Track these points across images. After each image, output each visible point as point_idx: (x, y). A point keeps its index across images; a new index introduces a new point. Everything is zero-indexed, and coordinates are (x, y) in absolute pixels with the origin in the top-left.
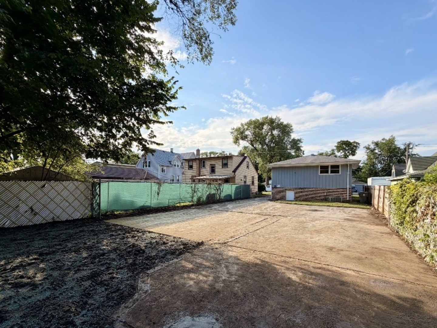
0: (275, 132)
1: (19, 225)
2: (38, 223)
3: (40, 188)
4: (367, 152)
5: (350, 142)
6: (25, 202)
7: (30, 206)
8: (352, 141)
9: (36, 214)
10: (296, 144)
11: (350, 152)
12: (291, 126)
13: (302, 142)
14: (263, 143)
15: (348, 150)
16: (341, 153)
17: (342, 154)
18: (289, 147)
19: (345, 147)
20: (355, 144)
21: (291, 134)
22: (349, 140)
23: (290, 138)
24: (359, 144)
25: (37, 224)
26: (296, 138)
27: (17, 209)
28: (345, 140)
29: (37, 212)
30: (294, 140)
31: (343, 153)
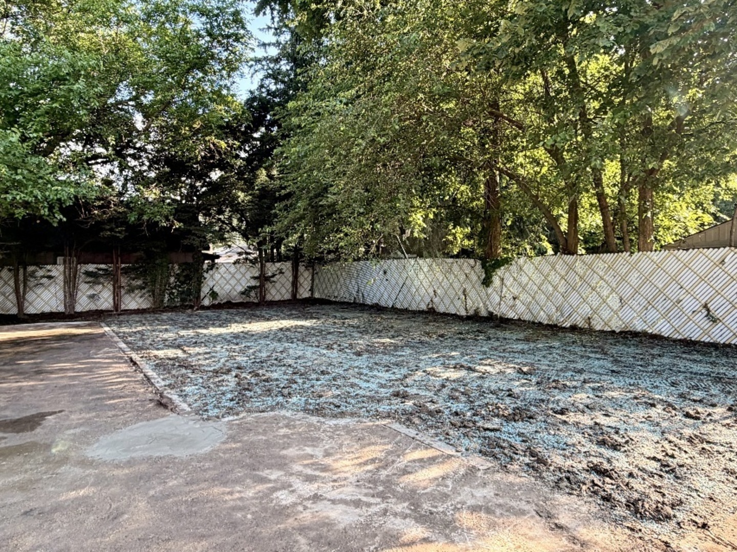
1: (686, 336)
2: (722, 342)
3: (717, 263)
6: (692, 293)
7: (703, 302)
9: (714, 320)
25: (719, 344)
27: (679, 305)
29: (718, 316)
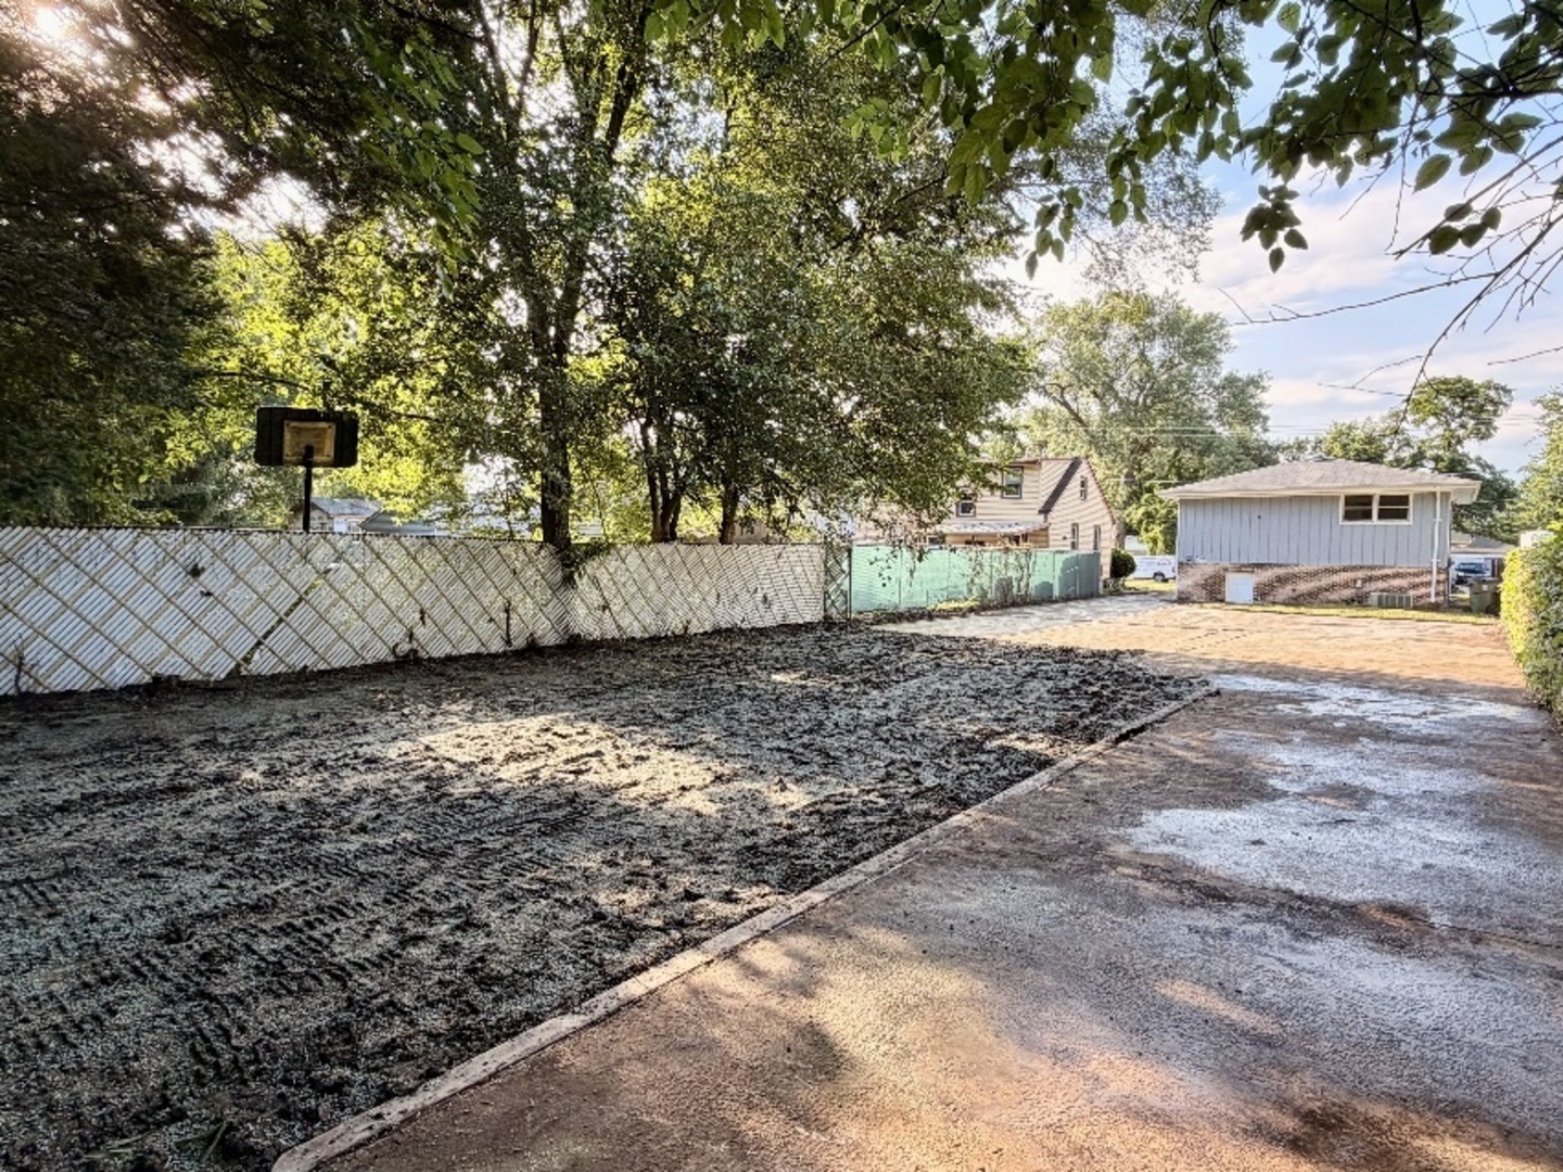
0: (1157, 351)
4: (1548, 420)
5: (1469, 384)
8: (1478, 380)
10: (1240, 399)
11: (1471, 423)
12: (1222, 326)
13: (1264, 389)
14: (1105, 392)
15: (1460, 416)
16: (1431, 428)
17: (1433, 434)
18: (1211, 406)
19: (1448, 404)
20: (1492, 393)
21: (1221, 357)
22: (1467, 376)
23: (1216, 374)
24: (1507, 391)
26: (1242, 374)
28: (1451, 375)
30: (1231, 381)
31: (1439, 430)
